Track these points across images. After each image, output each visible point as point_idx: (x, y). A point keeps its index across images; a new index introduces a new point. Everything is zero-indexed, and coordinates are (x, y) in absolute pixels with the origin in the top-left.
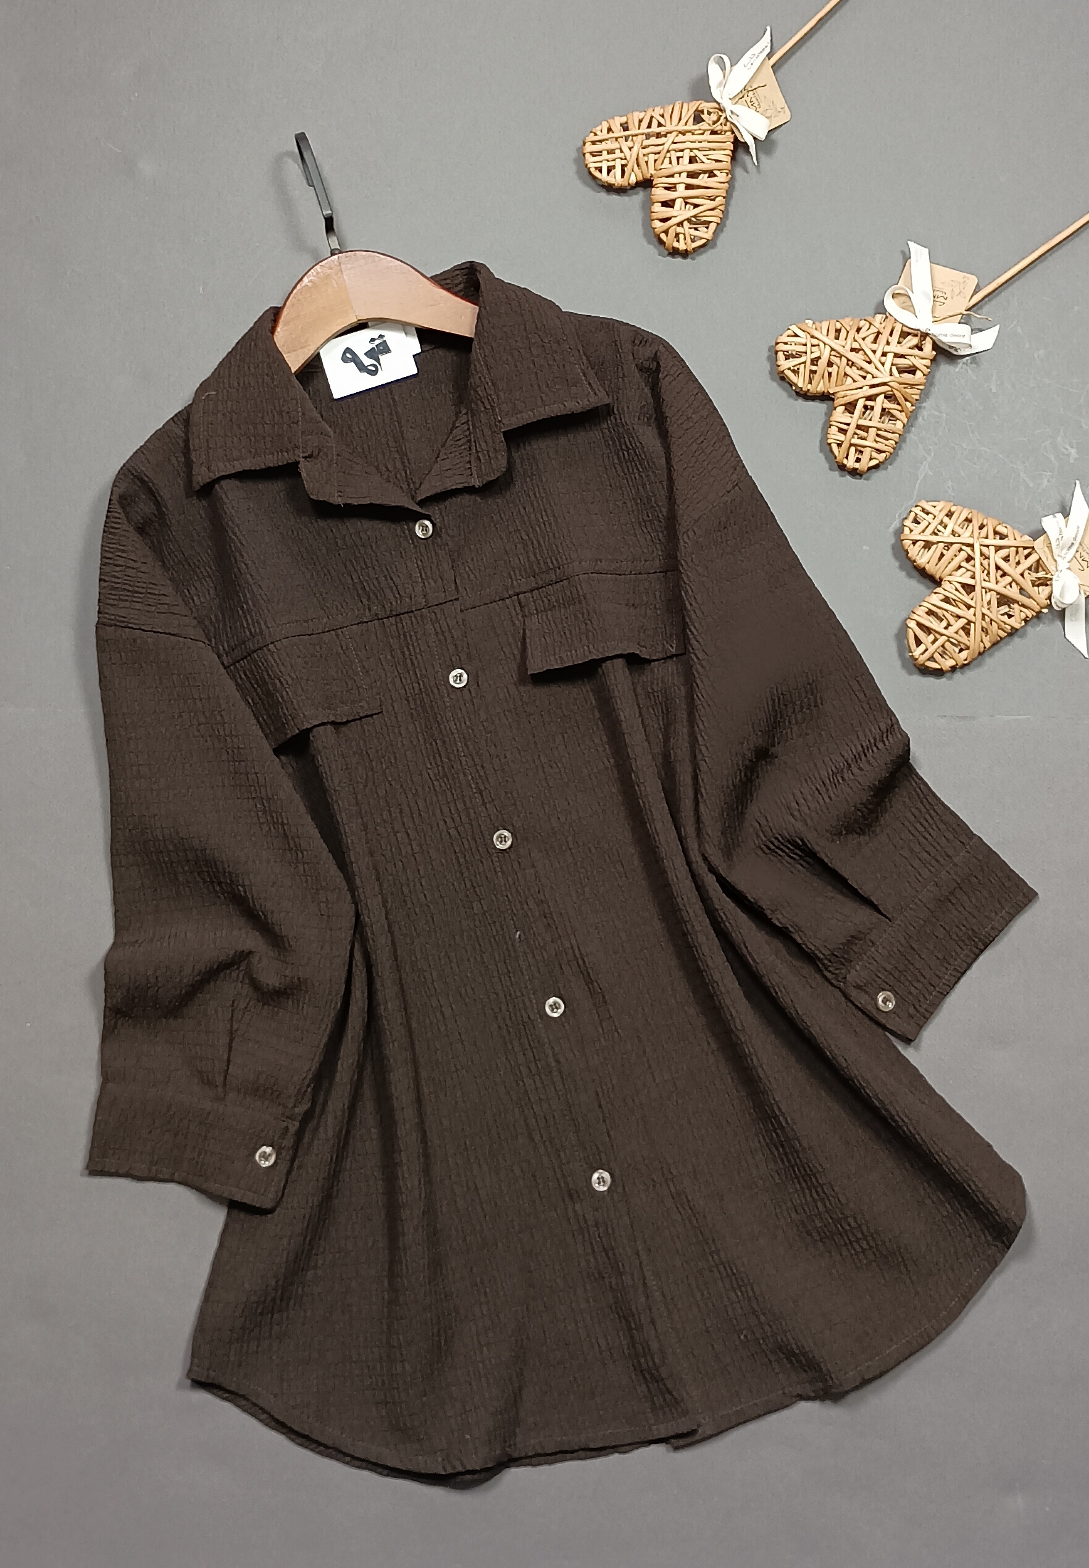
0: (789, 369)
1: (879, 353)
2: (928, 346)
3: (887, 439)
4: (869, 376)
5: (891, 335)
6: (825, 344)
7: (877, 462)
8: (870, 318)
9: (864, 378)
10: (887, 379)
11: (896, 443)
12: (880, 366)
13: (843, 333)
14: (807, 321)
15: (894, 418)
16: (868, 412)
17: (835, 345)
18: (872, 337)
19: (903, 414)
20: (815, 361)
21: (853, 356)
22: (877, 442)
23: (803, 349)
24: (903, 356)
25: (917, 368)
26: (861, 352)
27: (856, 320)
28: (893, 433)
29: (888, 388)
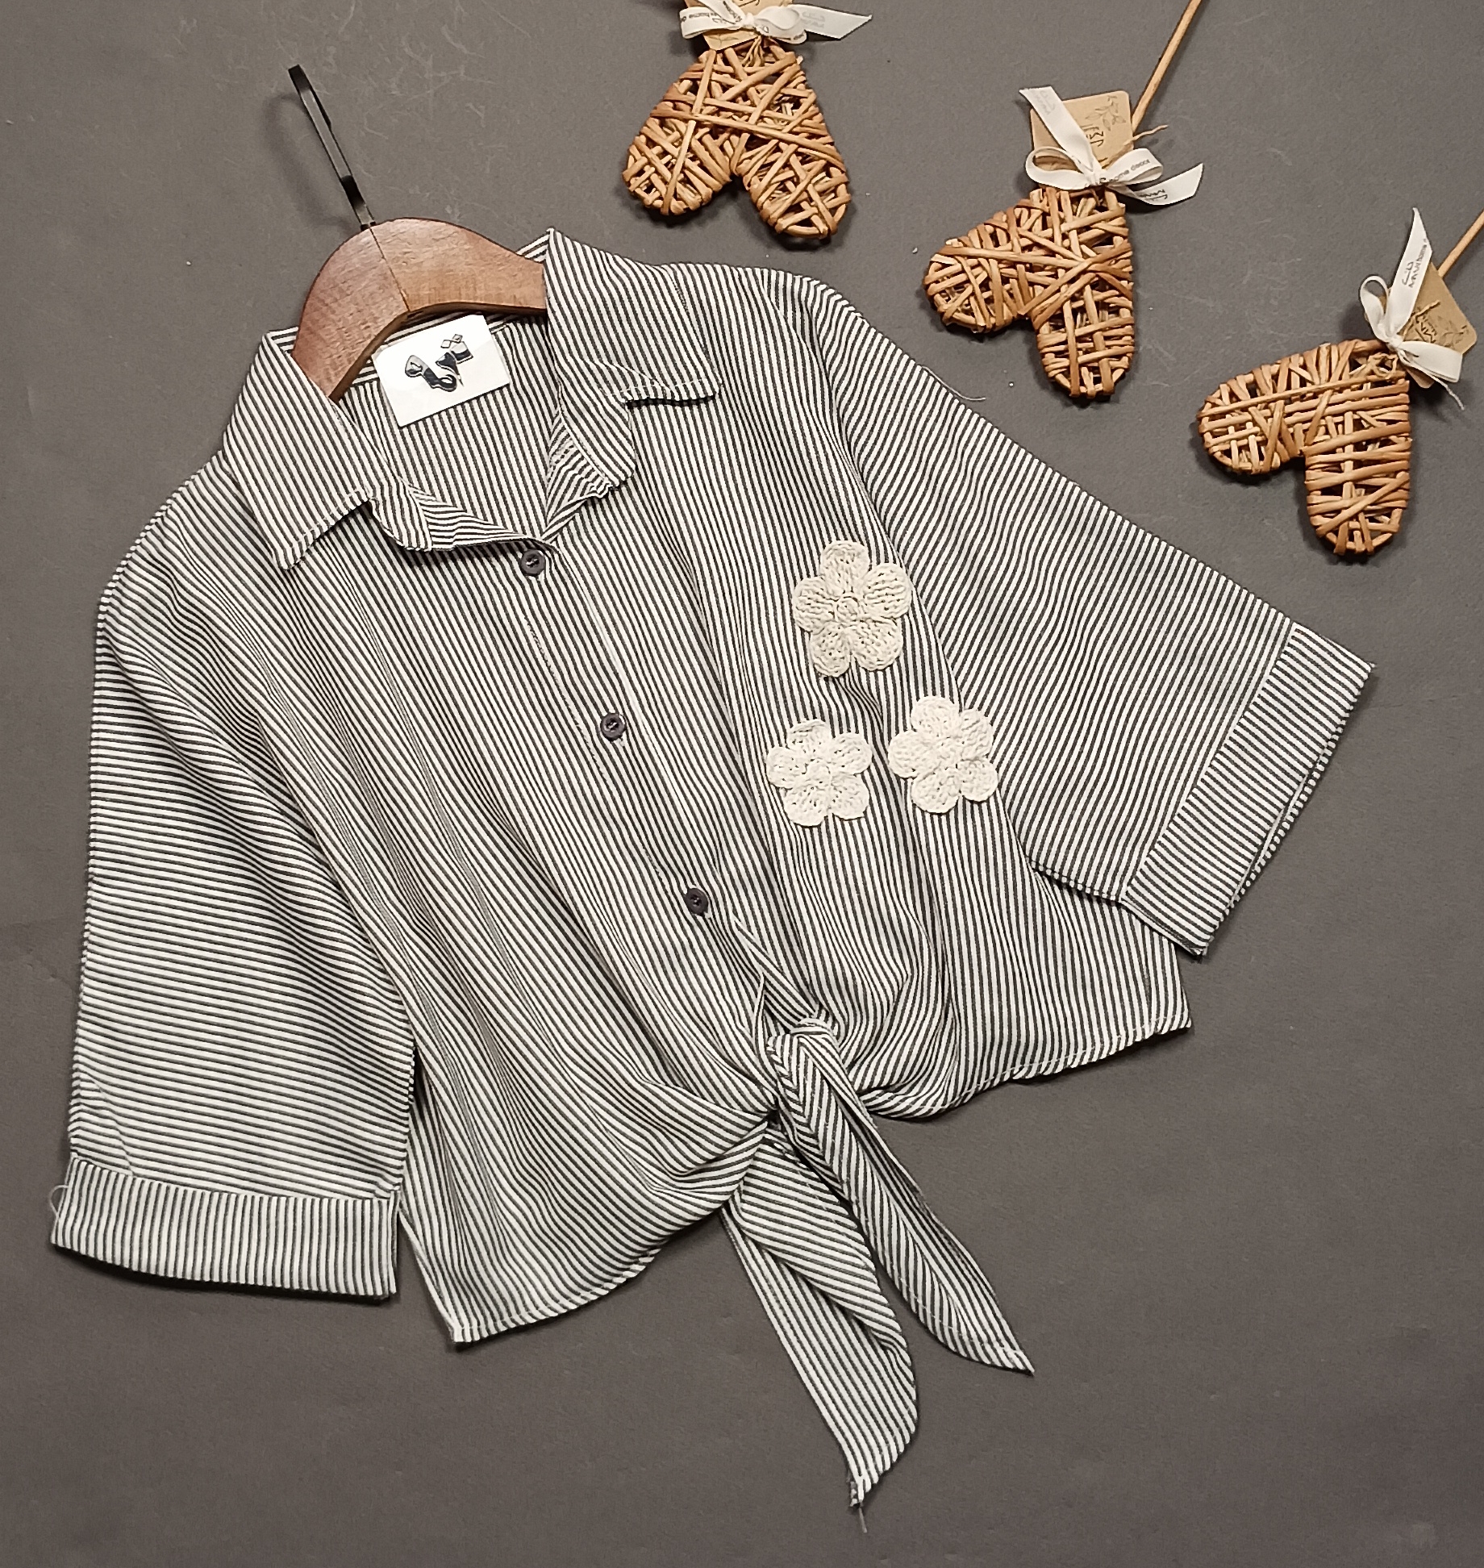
0: (957, 311)
4: (1061, 272)
8: (1025, 202)
9: (1055, 276)
10: (1085, 265)
11: (1133, 337)
13: (1001, 235)
14: (948, 243)
16: (1079, 316)
18: (1039, 222)
21: (1028, 256)
22: (1109, 347)
23: (962, 278)
27: (1010, 211)
28: (1123, 327)
29: (1092, 274)
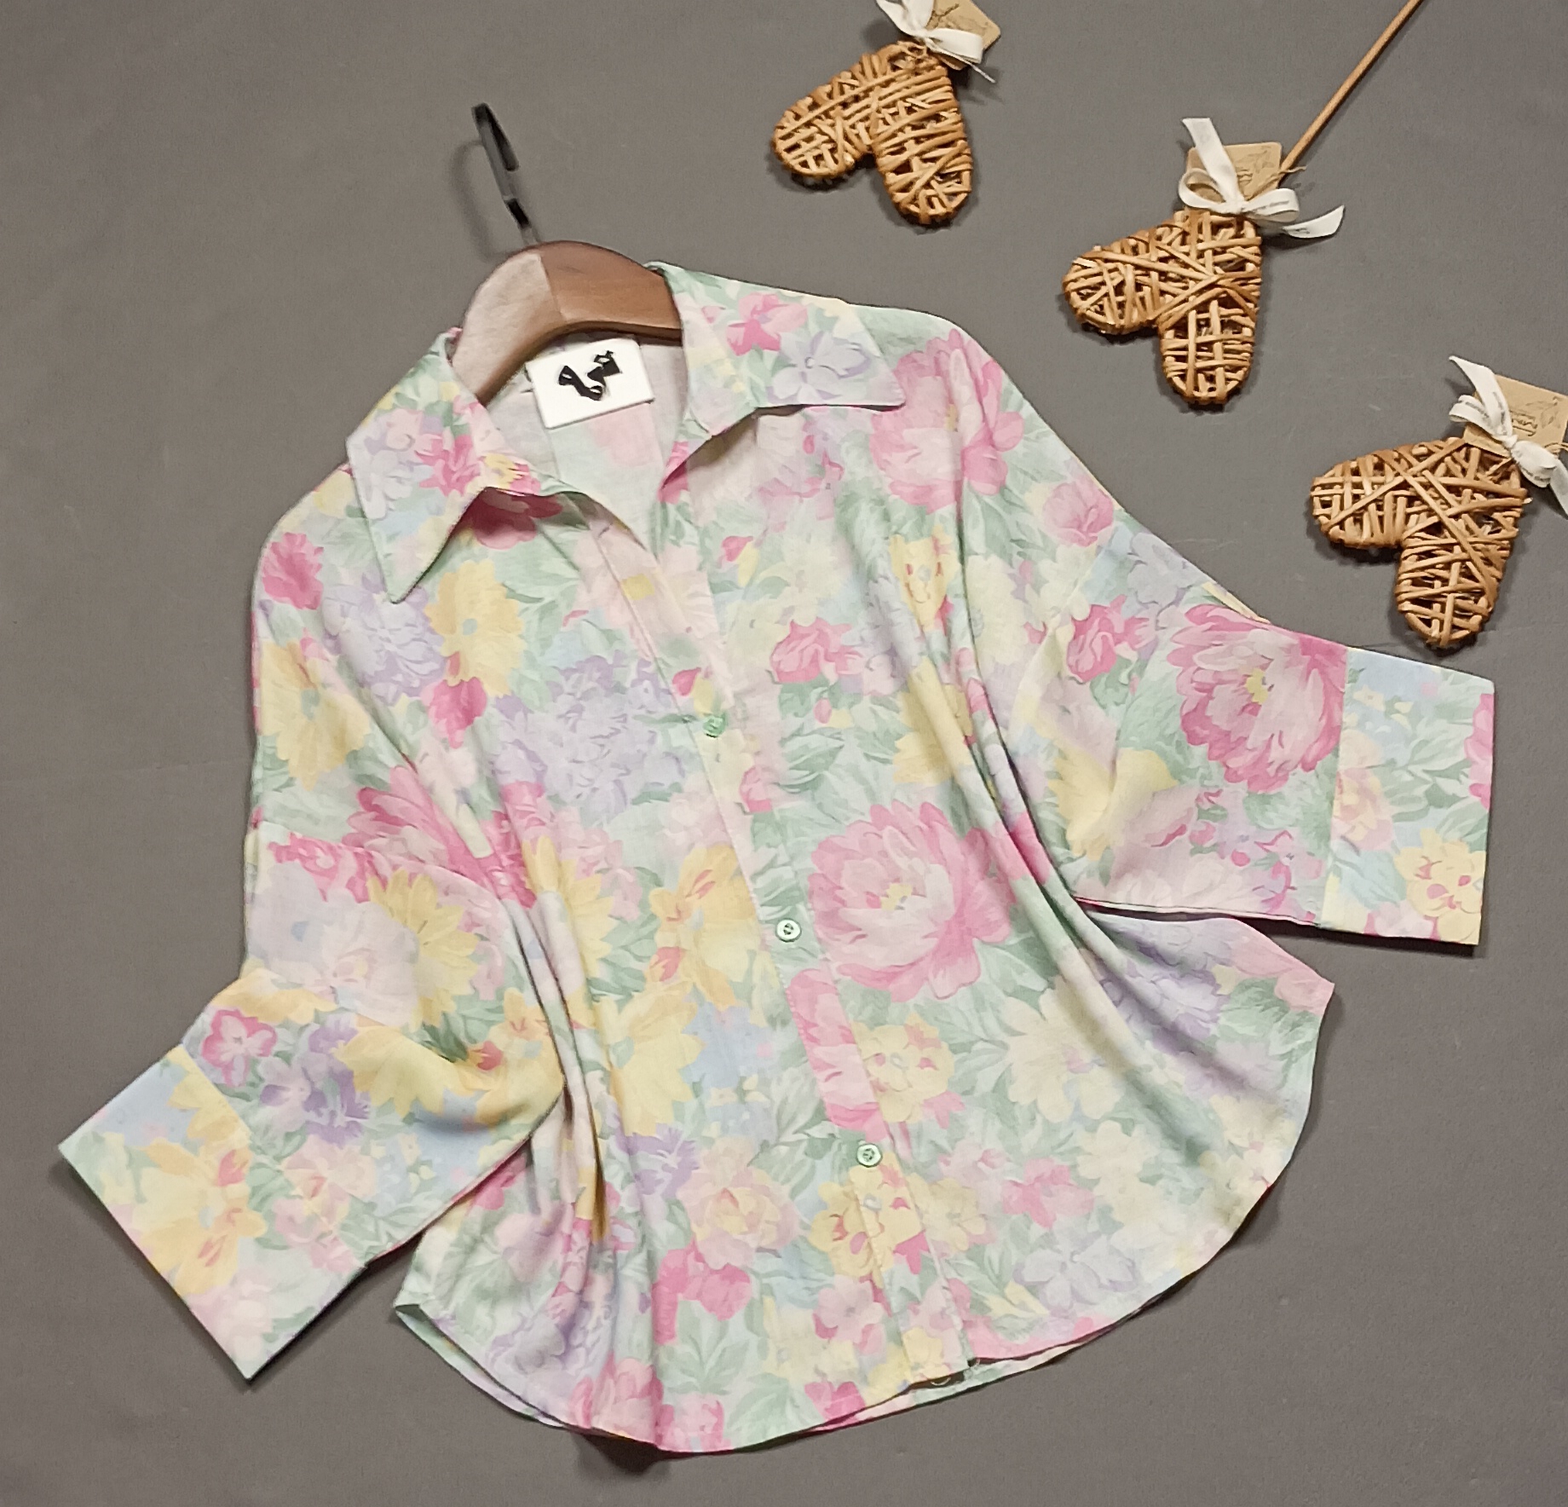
1: (1194, 255)
2: (1249, 231)
3: (1239, 352)
5: (1200, 230)
6: (1124, 263)
7: (1235, 383)
12: (1201, 268)
15: (1237, 327)
17: (1135, 260)
19: (1248, 318)
20: (1119, 289)
24: (1224, 250)
25: (1247, 261)
26: (1171, 262)
